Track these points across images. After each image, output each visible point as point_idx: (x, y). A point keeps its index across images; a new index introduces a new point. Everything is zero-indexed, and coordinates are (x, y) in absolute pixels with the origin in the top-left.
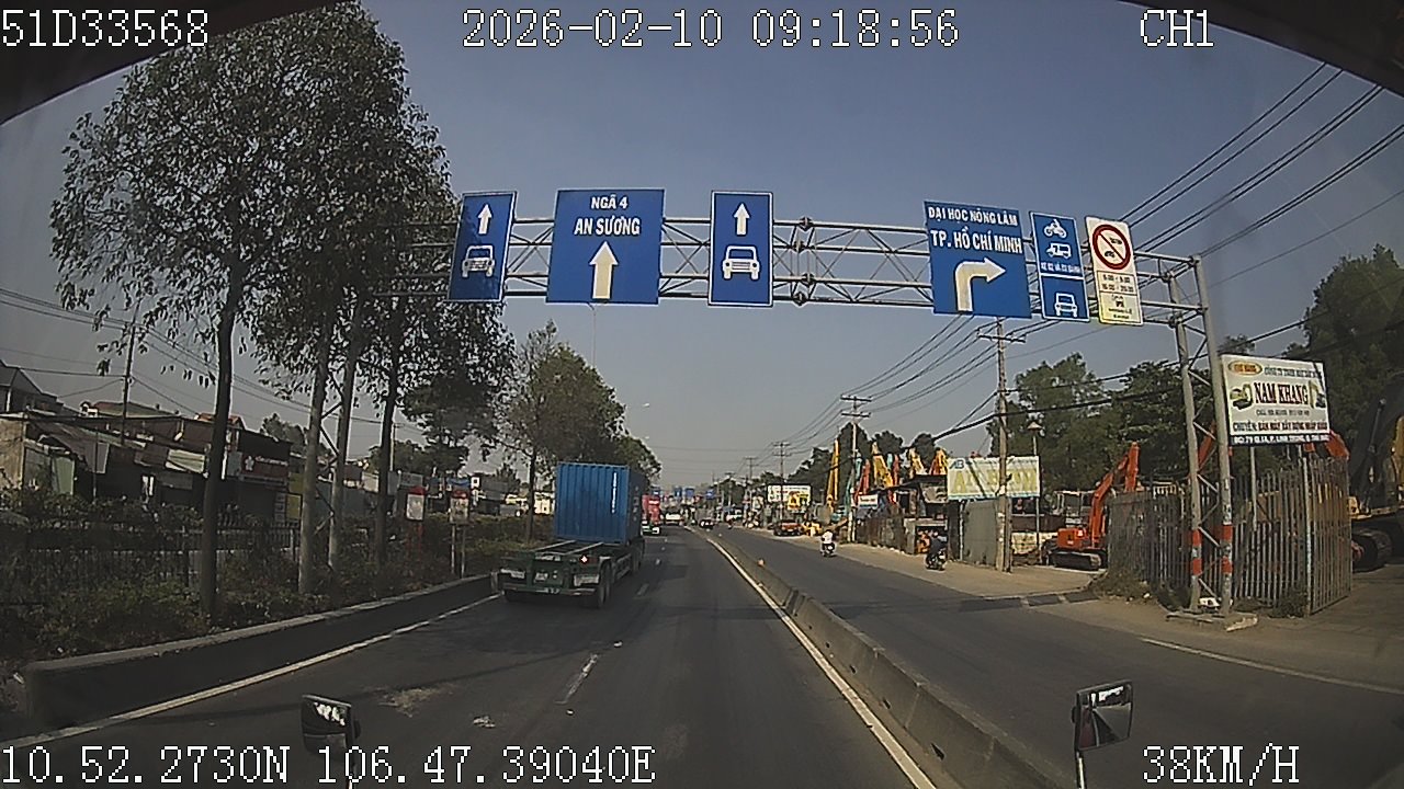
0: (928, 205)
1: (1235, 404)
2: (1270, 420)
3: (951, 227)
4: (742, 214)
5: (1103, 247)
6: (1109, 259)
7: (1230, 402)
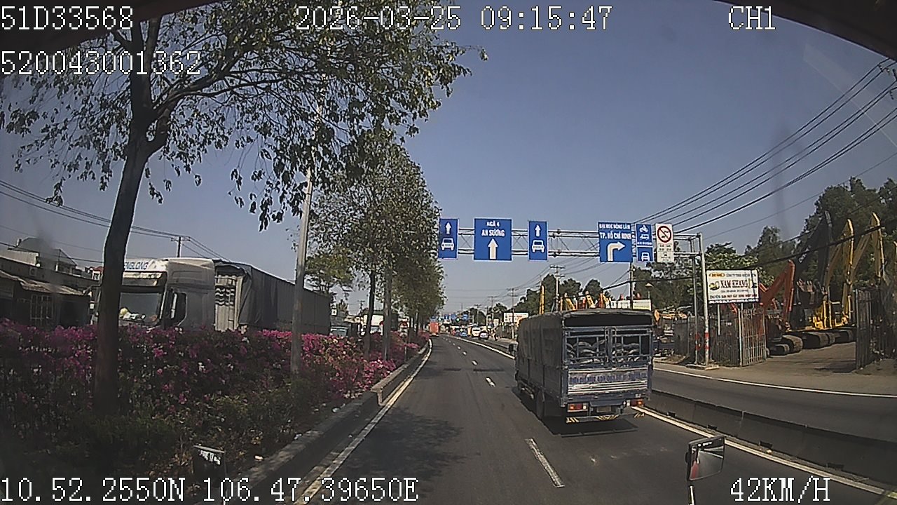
0: (599, 223)
1: (711, 289)
2: (726, 294)
3: (607, 231)
4: (538, 229)
5: (661, 234)
6: (663, 239)
7: (709, 288)
